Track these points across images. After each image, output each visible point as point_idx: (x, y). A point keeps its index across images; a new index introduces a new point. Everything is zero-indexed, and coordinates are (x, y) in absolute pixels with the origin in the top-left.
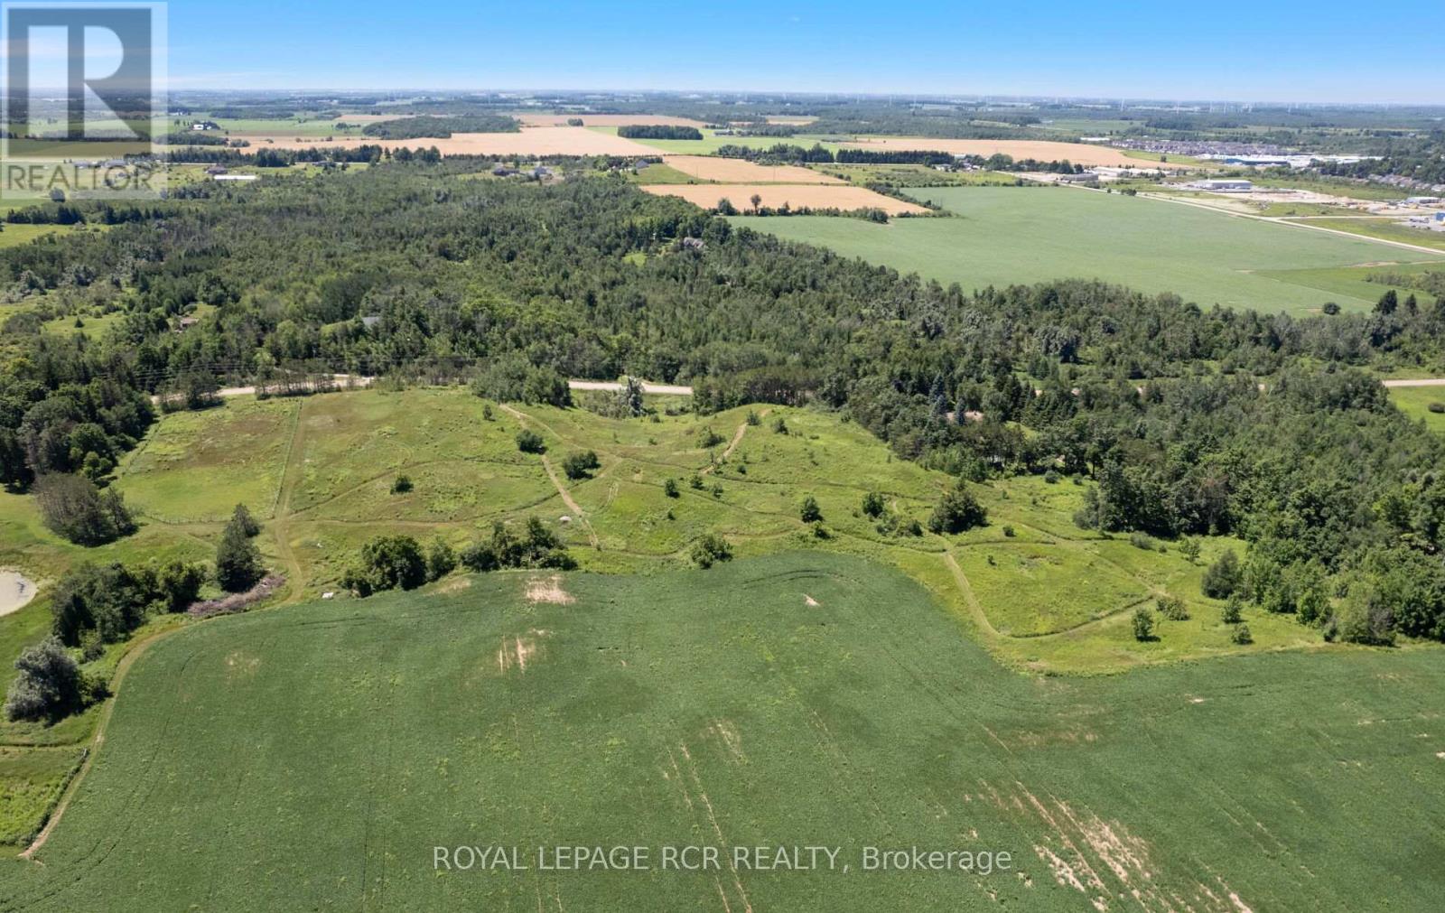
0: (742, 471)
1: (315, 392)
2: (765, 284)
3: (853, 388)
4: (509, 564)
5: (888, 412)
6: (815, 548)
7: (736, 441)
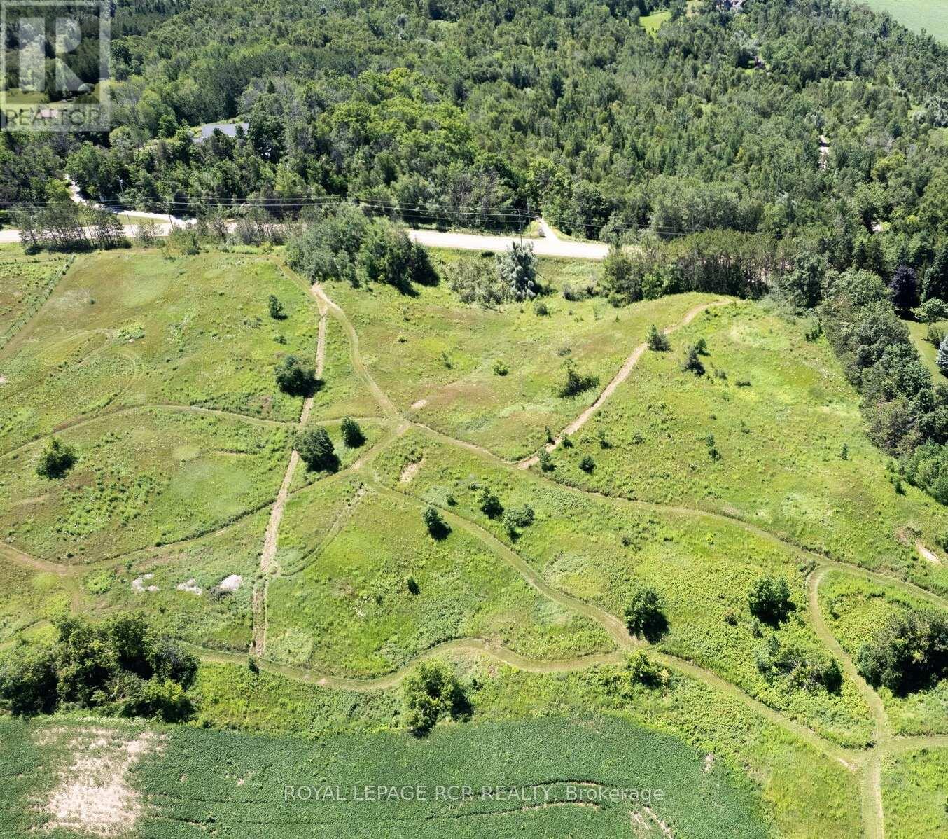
0: (588, 467)
1: (96, 247)
2: (794, 65)
3: (830, 285)
4: (75, 700)
5: (866, 347)
6: (626, 712)
7: (611, 388)
